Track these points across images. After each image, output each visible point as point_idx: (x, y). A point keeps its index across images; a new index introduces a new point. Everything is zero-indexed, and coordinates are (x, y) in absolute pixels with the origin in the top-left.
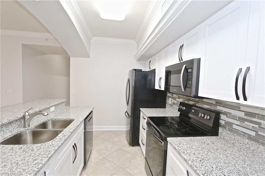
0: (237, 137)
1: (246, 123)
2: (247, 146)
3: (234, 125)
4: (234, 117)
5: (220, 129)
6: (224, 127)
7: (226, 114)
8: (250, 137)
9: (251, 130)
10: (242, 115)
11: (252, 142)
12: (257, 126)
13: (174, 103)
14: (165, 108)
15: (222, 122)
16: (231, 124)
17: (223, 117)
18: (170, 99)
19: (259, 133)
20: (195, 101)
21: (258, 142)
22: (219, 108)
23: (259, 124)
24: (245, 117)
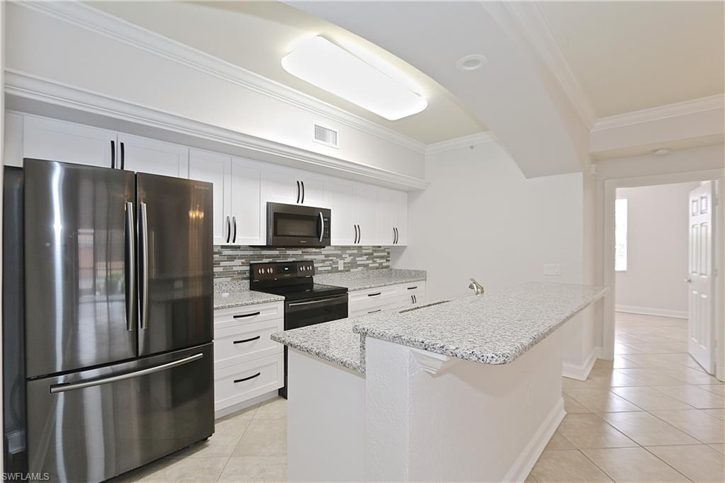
19: (333, 266)
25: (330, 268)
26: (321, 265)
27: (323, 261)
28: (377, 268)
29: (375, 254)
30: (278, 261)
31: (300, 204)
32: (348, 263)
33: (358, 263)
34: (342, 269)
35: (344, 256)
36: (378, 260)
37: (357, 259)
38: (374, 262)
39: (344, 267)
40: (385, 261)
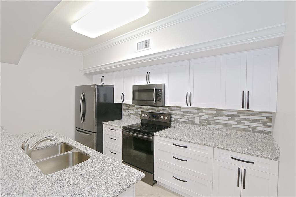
0: (182, 124)
1: (184, 116)
2: (186, 127)
3: (179, 119)
4: (179, 115)
5: (172, 123)
6: (174, 121)
7: (174, 114)
8: (186, 123)
9: (187, 119)
10: (182, 113)
11: (188, 125)
12: (189, 117)
13: (132, 114)
14: (121, 119)
15: (173, 119)
16: (177, 119)
17: (173, 116)
18: (127, 111)
19: (190, 120)
20: (153, 110)
21: (189, 124)
22: (170, 112)
23: (189, 116)
24: (184, 114)
25: (187, 121)
26: (181, 117)
27: (182, 115)
28: (245, 130)
29: (241, 117)
30: (155, 112)
31: (148, 84)
32: (204, 120)
33: (216, 121)
34: (198, 123)
35: (200, 114)
36: (247, 123)
37: (215, 118)
38: (239, 123)
39: (200, 122)
40: (261, 125)
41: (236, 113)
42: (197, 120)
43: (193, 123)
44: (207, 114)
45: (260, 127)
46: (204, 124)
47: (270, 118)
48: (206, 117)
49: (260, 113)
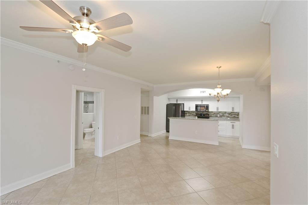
1: (214, 115)
3: (212, 116)
4: (212, 114)
5: (210, 117)
7: (210, 114)
8: (215, 117)
12: (216, 115)
13: (190, 115)
18: (188, 114)
28: (233, 117)
29: (232, 114)
31: (202, 104)
37: (224, 114)
38: (231, 116)
41: (230, 113)
42: (219, 116)
43: (217, 117)
44: (222, 113)
45: (236, 116)
46: (221, 117)
47: (238, 114)
48: (221, 114)
49: (236, 113)
